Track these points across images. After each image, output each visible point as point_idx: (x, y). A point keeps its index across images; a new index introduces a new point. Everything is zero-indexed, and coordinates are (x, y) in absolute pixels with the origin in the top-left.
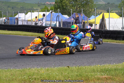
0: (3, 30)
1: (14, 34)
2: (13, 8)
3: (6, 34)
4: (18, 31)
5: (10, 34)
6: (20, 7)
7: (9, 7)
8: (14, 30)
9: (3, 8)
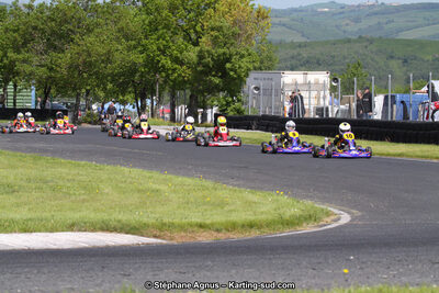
0: (376, 140)
1: (418, 156)
2: (405, 61)
3: (389, 155)
4: (429, 142)
5: (399, 155)
6: (430, 58)
7: (392, 57)
8: (416, 142)
9: (372, 60)
